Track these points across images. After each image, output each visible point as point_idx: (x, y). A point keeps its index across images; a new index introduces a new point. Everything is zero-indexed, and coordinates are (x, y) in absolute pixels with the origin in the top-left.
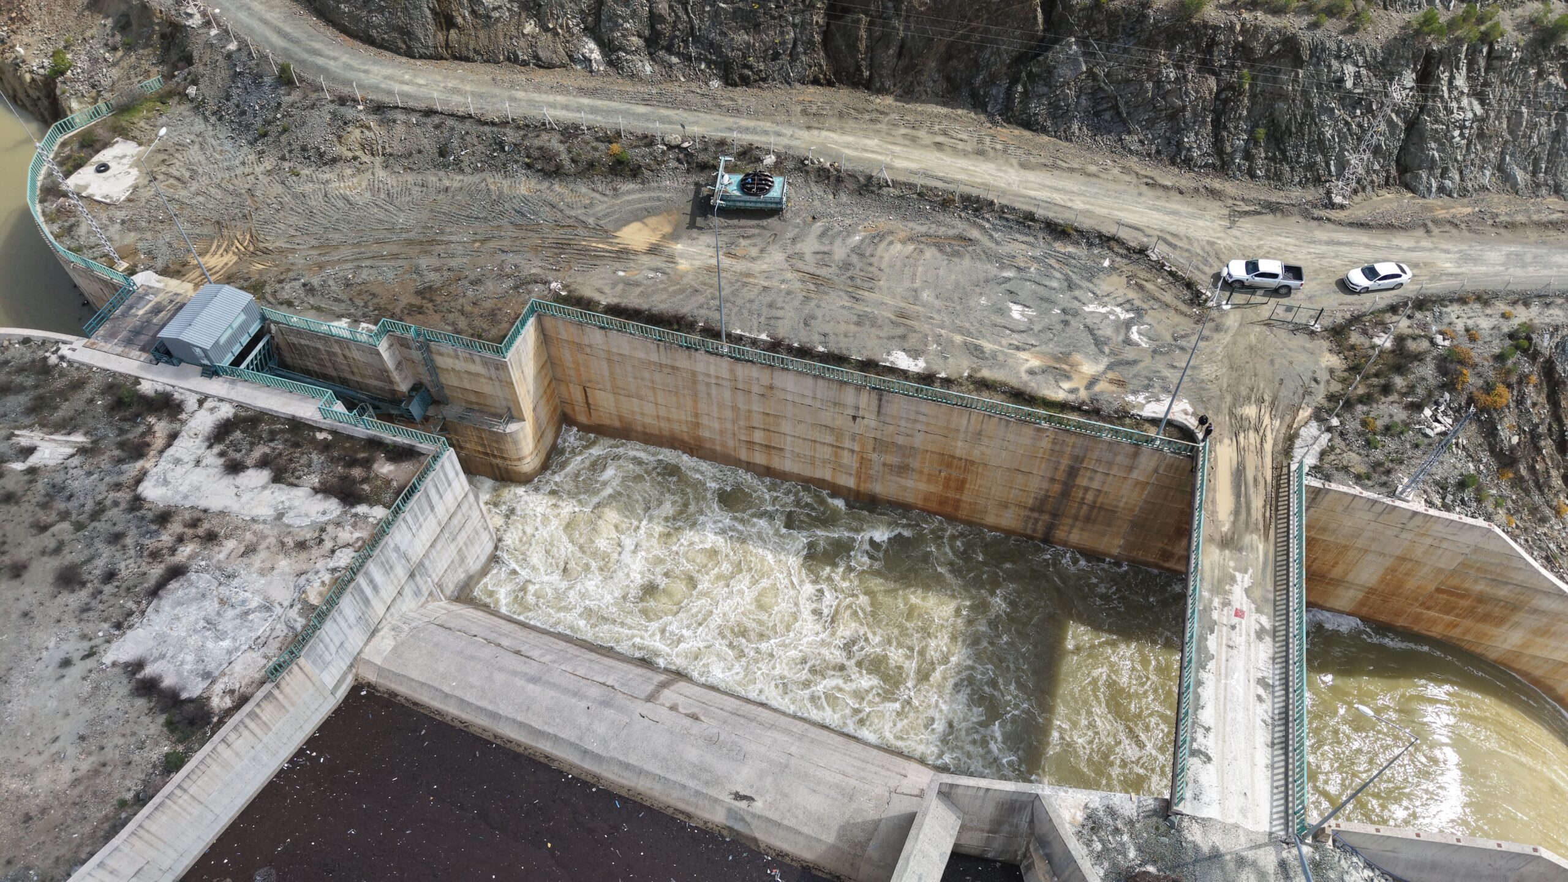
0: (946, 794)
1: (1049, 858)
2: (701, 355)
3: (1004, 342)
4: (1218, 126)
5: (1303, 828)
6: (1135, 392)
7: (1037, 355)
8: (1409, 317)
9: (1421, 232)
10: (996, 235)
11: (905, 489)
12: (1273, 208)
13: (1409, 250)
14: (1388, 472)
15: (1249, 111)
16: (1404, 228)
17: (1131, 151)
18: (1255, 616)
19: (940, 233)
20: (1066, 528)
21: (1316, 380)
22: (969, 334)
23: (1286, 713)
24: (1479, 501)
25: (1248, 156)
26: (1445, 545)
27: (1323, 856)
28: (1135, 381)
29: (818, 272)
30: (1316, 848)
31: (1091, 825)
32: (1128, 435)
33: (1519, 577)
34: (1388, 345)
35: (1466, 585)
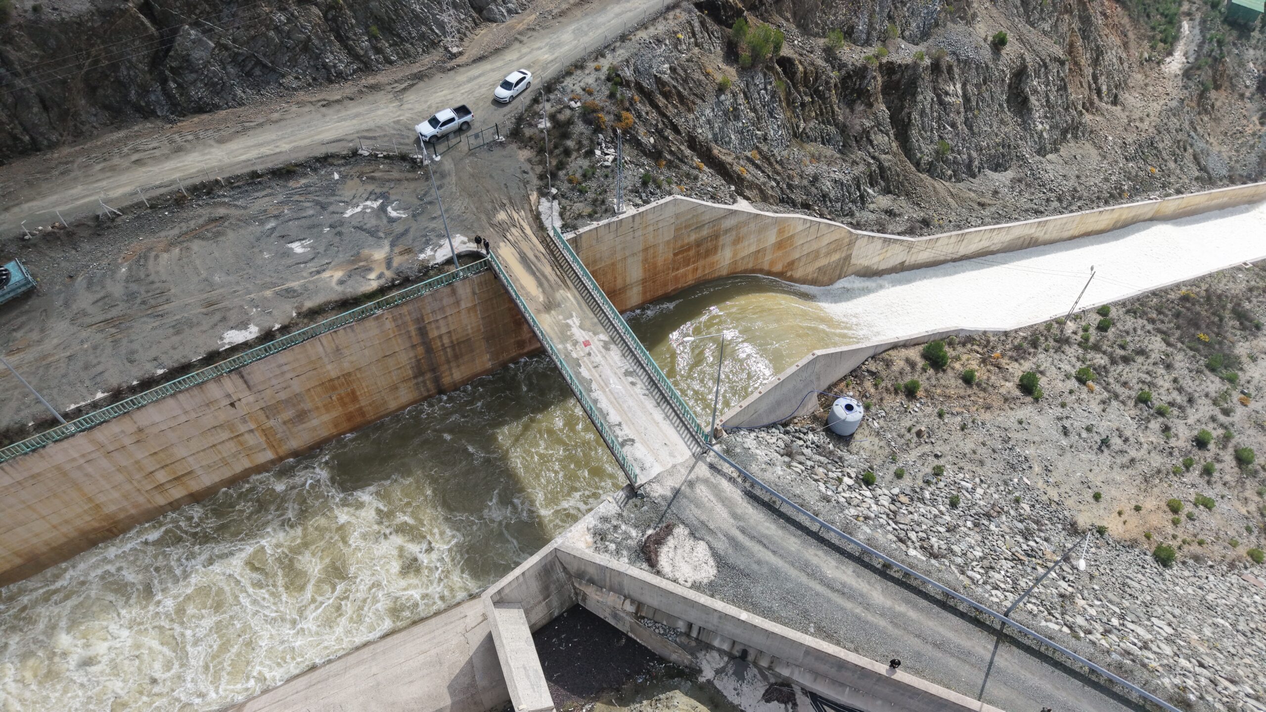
0: (500, 601)
1: (591, 581)
2: (52, 449)
3: (305, 274)
4: (342, 40)
5: (706, 436)
6: (422, 251)
7: (337, 268)
8: (548, 101)
9: (517, 45)
10: (239, 203)
11: (314, 429)
12: (419, 77)
13: (519, 59)
14: (603, 202)
15: (356, 18)
16: (506, 47)
17: (294, 89)
18: (596, 338)
19: (193, 226)
20: (447, 373)
21: (525, 172)
22: (275, 285)
23: (652, 380)
24: (659, 187)
25: (378, 51)
26: (660, 225)
27: (727, 443)
28: (416, 244)
29: (109, 316)
30: (720, 442)
31: (599, 538)
32: (439, 282)
33: (706, 217)
34: (548, 125)
35: (686, 241)
